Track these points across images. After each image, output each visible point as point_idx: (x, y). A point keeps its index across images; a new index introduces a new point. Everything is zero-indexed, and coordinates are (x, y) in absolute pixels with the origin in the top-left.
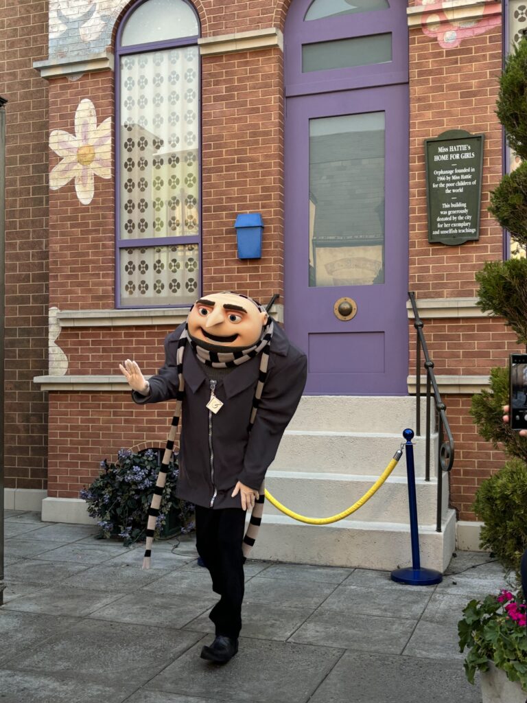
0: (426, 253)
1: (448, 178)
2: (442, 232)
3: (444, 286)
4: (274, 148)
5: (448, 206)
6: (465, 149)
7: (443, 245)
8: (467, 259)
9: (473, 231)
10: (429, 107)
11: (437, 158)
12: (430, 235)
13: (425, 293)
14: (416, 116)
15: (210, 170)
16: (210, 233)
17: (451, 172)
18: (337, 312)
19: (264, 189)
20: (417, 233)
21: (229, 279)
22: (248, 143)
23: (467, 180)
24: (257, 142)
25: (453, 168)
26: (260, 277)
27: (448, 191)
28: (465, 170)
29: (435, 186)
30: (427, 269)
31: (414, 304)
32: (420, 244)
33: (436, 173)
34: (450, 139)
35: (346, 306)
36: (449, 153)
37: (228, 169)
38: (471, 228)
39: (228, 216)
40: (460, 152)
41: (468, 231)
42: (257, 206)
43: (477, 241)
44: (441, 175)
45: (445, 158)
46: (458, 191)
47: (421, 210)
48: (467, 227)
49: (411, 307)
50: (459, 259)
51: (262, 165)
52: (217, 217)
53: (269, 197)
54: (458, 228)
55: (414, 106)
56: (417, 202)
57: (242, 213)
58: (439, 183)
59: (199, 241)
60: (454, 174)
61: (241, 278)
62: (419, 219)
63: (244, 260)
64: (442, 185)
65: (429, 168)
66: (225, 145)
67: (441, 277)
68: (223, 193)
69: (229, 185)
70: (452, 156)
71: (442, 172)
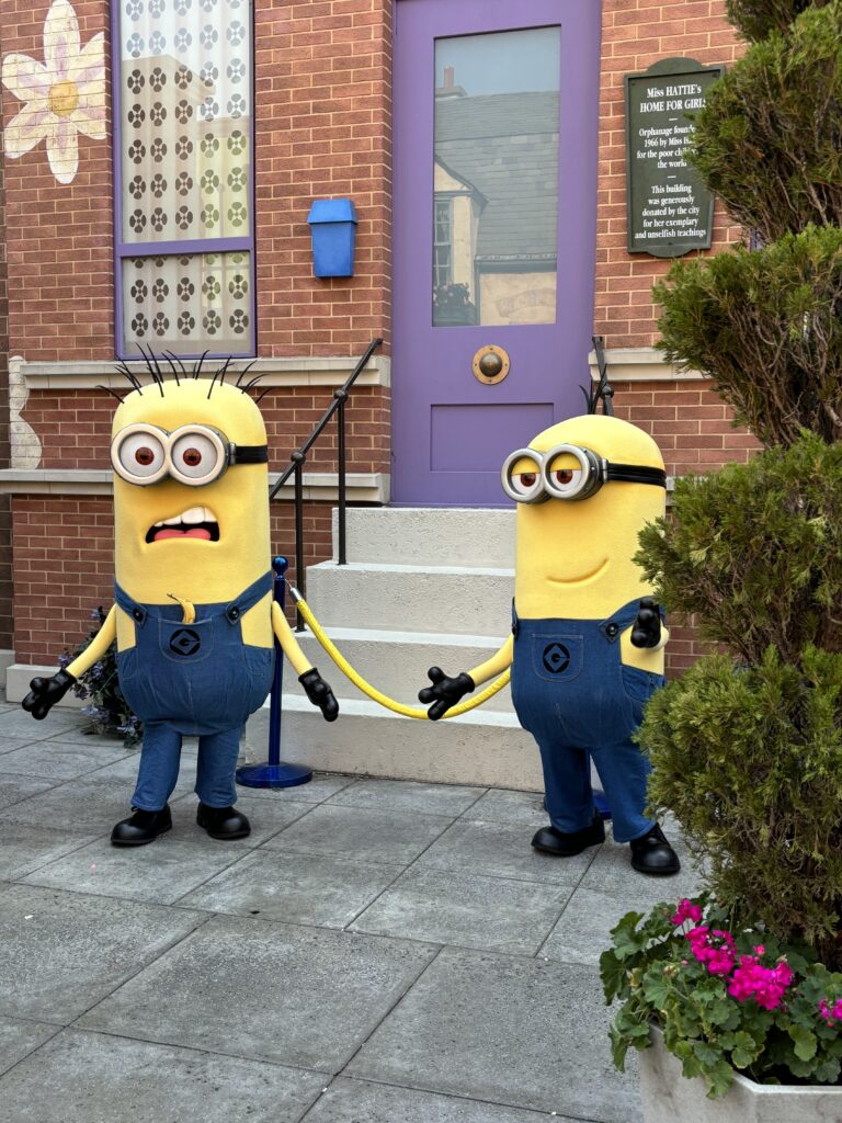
0: (623, 270)
1: (663, 142)
2: (652, 235)
3: (651, 326)
4: (374, 87)
5: (661, 190)
6: (691, 92)
7: (653, 257)
9: (701, 233)
10: (635, 18)
11: (644, 108)
12: (631, 240)
13: (619, 339)
14: (612, 34)
15: (267, 126)
16: (270, 232)
17: (667, 132)
18: (477, 371)
19: (358, 158)
20: (610, 236)
21: (302, 311)
22: (331, 79)
24: (345, 78)
25: (671, 125)
26: (349, 309)
27: (662, 165)
29: (640, 155)
30: (624, 298)
31: (600, 356)
32: (615, 255)
33: (643, 132)
34: (669, 74)
35: (491, 360)
36: (665, 99)
37: (298, 123)
38: (699, 228)
39: (297, 204)
40: (683, 98)
41: (692, 233)
42: (345, 187)
43: (706, 251)
44: (651, 137)
45: (658, 107)
46: (678, 164)
47: (617, 197)
48: (692, 227)
49: (596, 362)
51: (355, 117)
52: (280, 205)
53: (365, 172)
54: (677, 228)
55: (609, 16)
56: (610, 184)
57: (322, 198)
58: (646, 150)
59: (250, 246)
60: (672, 136)
61: (319, 310)
62: (613, 212)
63: (324, 280)
64: (652, 154)
65: (633, 123)
66: (293, 82)
67: (645, 312)
68: (290, 164)
69: (299, 150)
70: (670, 105)
71: (652, 132)
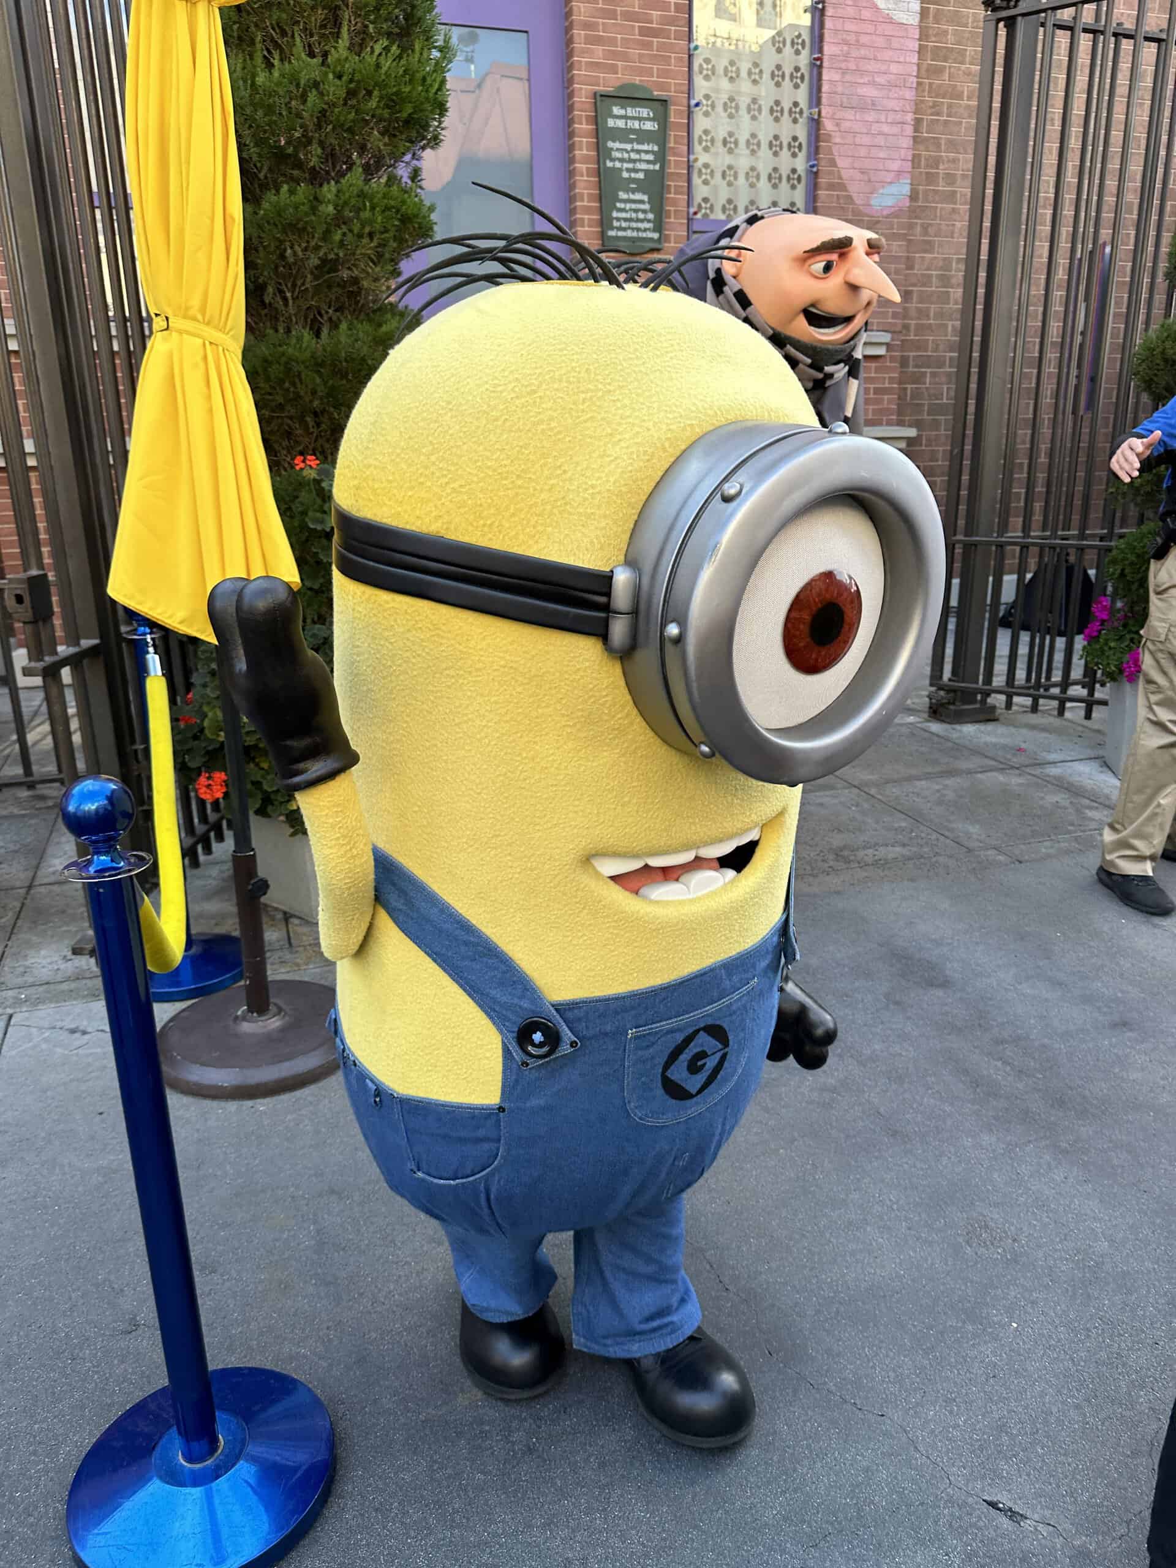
1: (626, 156)
5: (625, 196)
6: (645, 115)
9: (656, 236)
10: (599, 41)
11: (611, 123)
14: (583, 51)
17: (628, 147)
23: (648, 162)
25: (631, 141)
27: (625, 175)
28: (645, 147)
33: (610, 144)
34: (627, 96)
36: (625, 117)
38: (654, 230)
40: (640, 119)
41: (650, 235)
43: (658, 250)
44: (618, 150)
45: (621, 124)
46: (637, 176)
47: (591, 198)
48: (649, 229)
54: (638, 230)
55: (578, 35)
56: (585, 184)
58: (613, 160)
60: (633, 150)
62: (588, 210)
64: (618, 165)
70: (629, 123)
71: (617, 145)
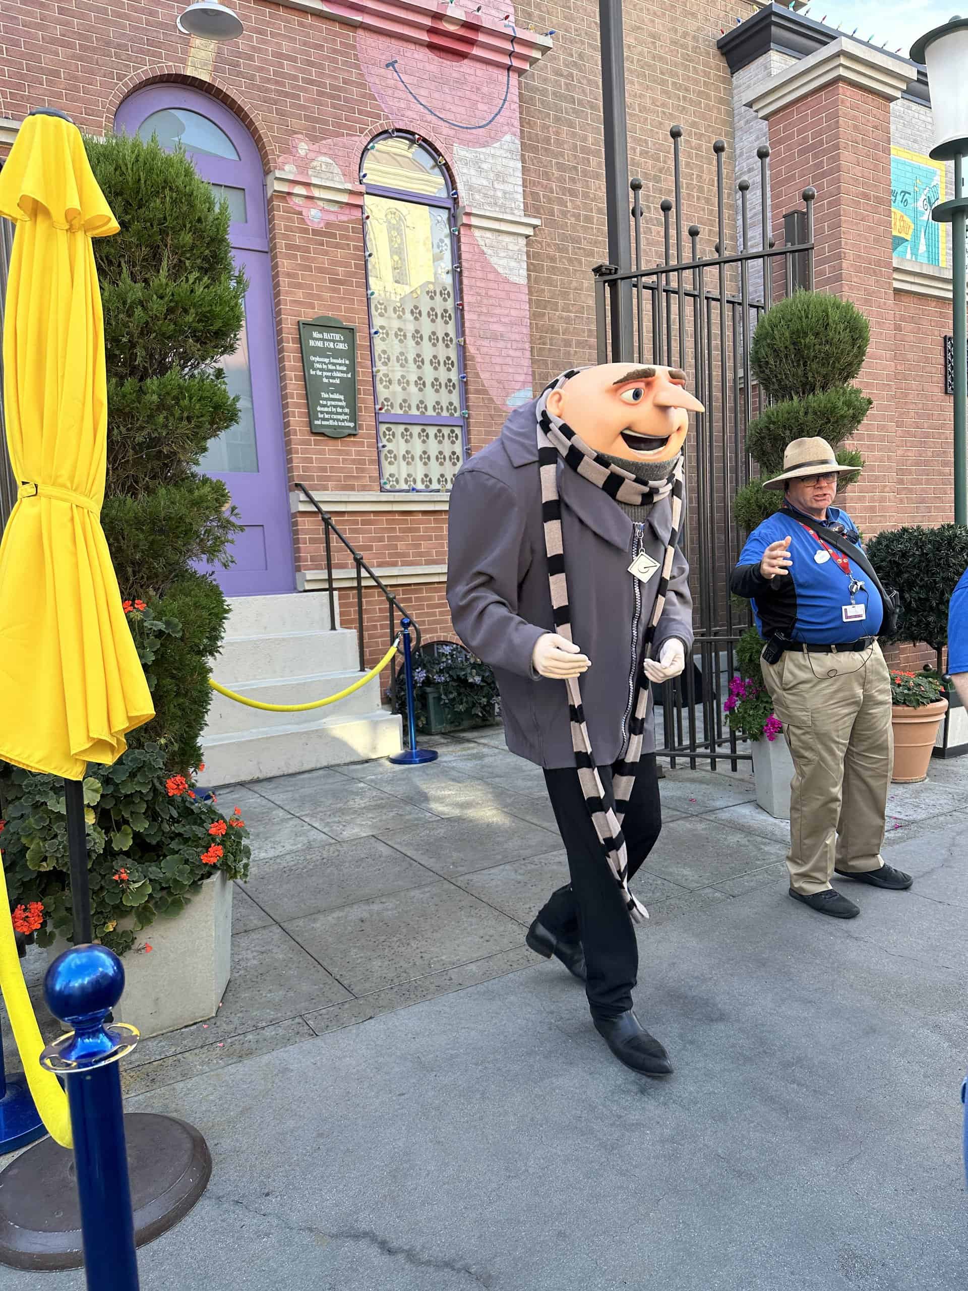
0: (308, 443)
2: (323, 422)
3: (328, 479)
5: (326, 396)
6: (338, 339)
7: (325, 436)
8: (348, 453)
10: (299, 286)
11: (312, 343)
12: (310, 423)
13: (310, 485)
14: (287, 293)
17: (327, 360)
20: (297, 420)
23: (342, 372)
25: (328, 357)
27: (325, 380)
28: (339, 361)
29: (312, 372)
30: (310, 460)
31: (308, 496)
32: (303, 434)
33: (312, 358)
34: (324, 325)
36: (323, 340)
38: (350, 421)
40: (334, 341)
41: (347, 424)
43: (354, 435)
44: (318, 362)
45: (319, 344)
46: (335, 381)
47: (299, 396)
48: (346, 420)
49: (307, 499)
50: (340, 452)
54: (338, 420)
55: (284, 281)
58: (314, 369)
60: (330, 363)
62: (297, 405)
64: (319, 373)
67: (324, 469)
71: (317, 359)
